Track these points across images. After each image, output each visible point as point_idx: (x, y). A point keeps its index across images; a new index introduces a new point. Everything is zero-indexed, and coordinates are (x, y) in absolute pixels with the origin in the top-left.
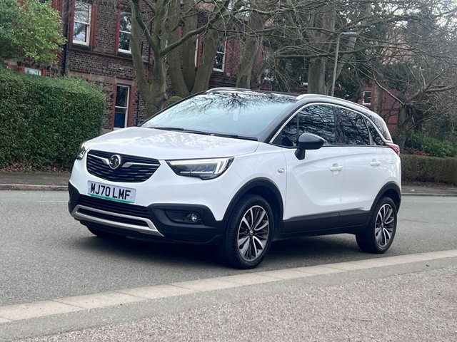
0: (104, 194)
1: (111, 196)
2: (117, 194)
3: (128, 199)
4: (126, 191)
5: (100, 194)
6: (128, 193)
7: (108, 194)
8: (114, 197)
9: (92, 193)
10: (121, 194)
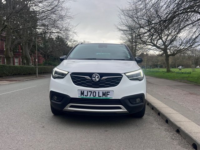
0: (92, 96)
1: (97, 96)
2: (101, 94)
3: (109, 96)
4: (107, 92)
5: (89, 96)
6: (108, 93)
7: (94, 95)
8: (99, 96)
9: (82, 96)
10: (104, 94)
